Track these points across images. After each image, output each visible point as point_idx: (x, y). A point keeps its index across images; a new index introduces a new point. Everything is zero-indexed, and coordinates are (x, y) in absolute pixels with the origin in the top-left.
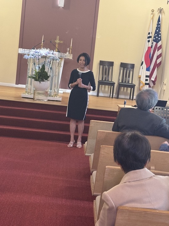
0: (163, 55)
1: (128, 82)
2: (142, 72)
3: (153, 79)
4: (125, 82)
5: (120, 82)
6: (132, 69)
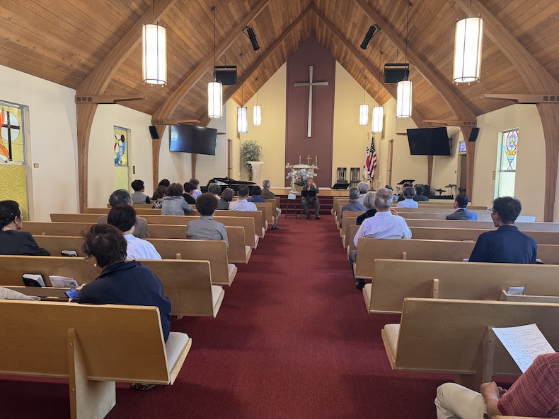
0: (378, 160)
1: (357, 179)
2: (365, 172)
3: (372, 176)
5: (351, 179)
6: (359, 171)
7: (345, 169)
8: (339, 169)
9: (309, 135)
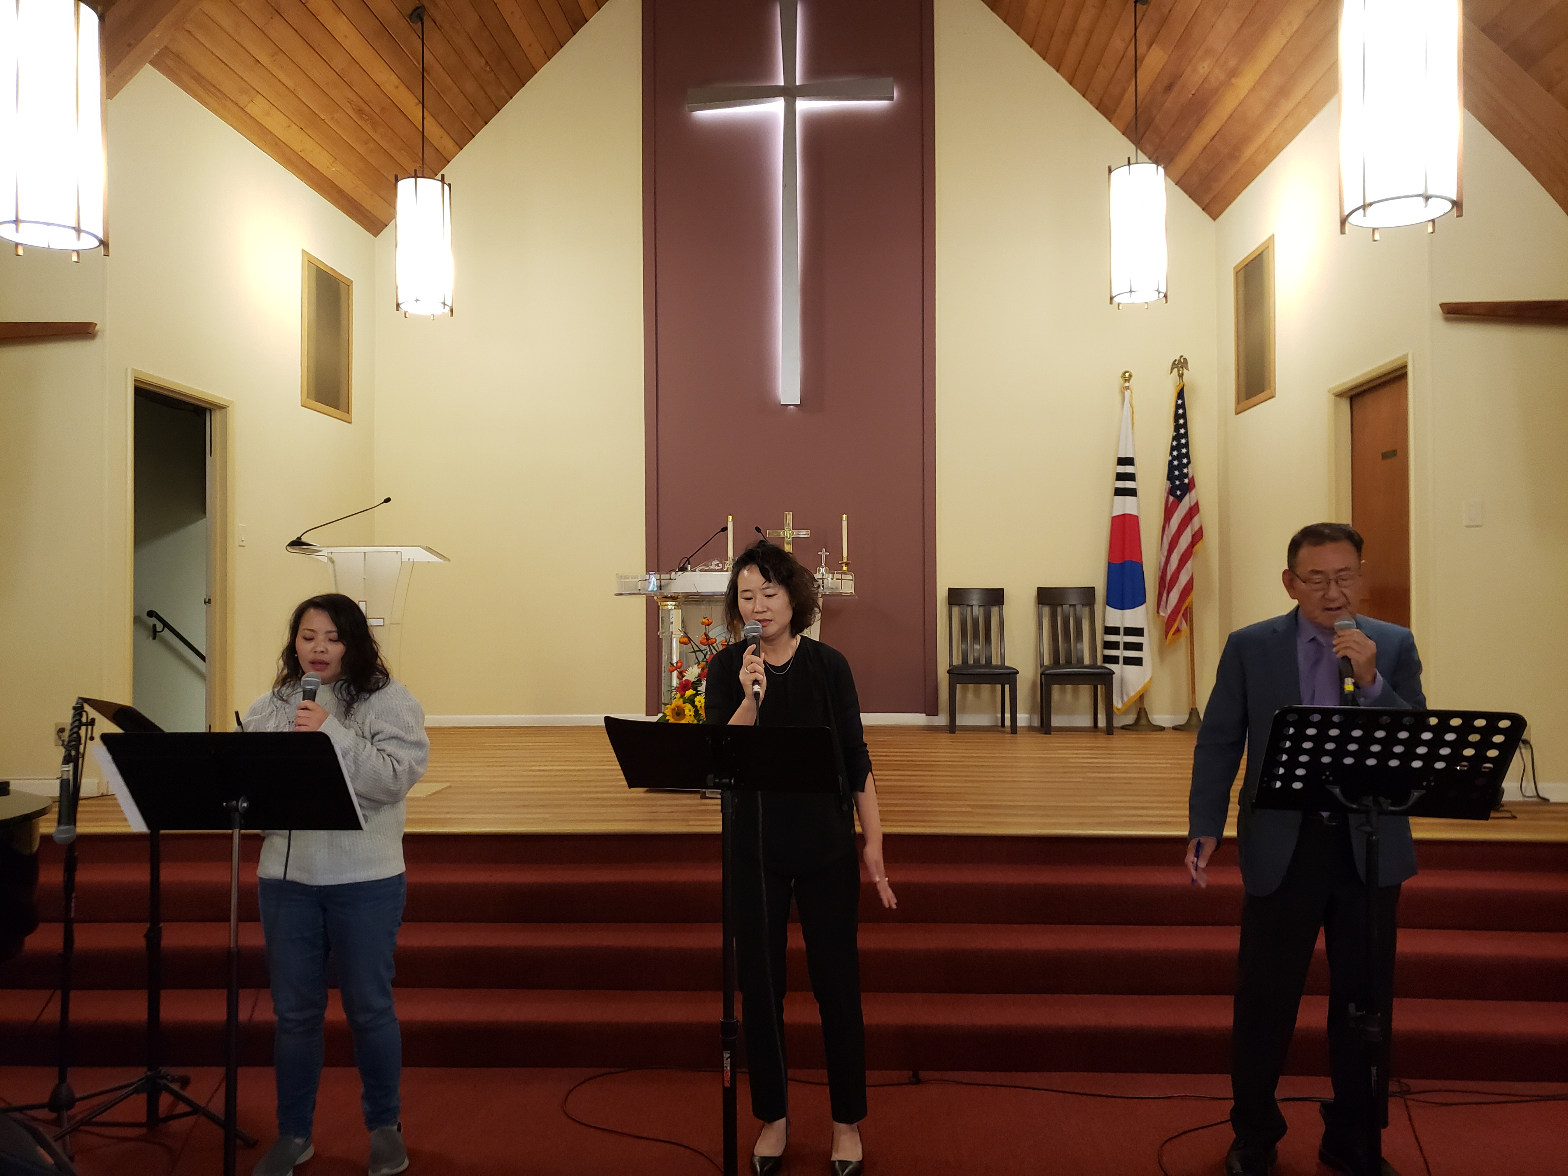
1: (1081, 660)
4: (1068, 663)
5: (1046, 662)
6: (1086, 610)
7: (995, 597)
8: (956, 596)
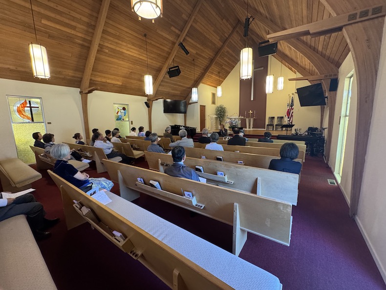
2: (286, 119)
3: (291, 122)
7: (274, 118)
8: (270, 118)
9: (252, 99)
